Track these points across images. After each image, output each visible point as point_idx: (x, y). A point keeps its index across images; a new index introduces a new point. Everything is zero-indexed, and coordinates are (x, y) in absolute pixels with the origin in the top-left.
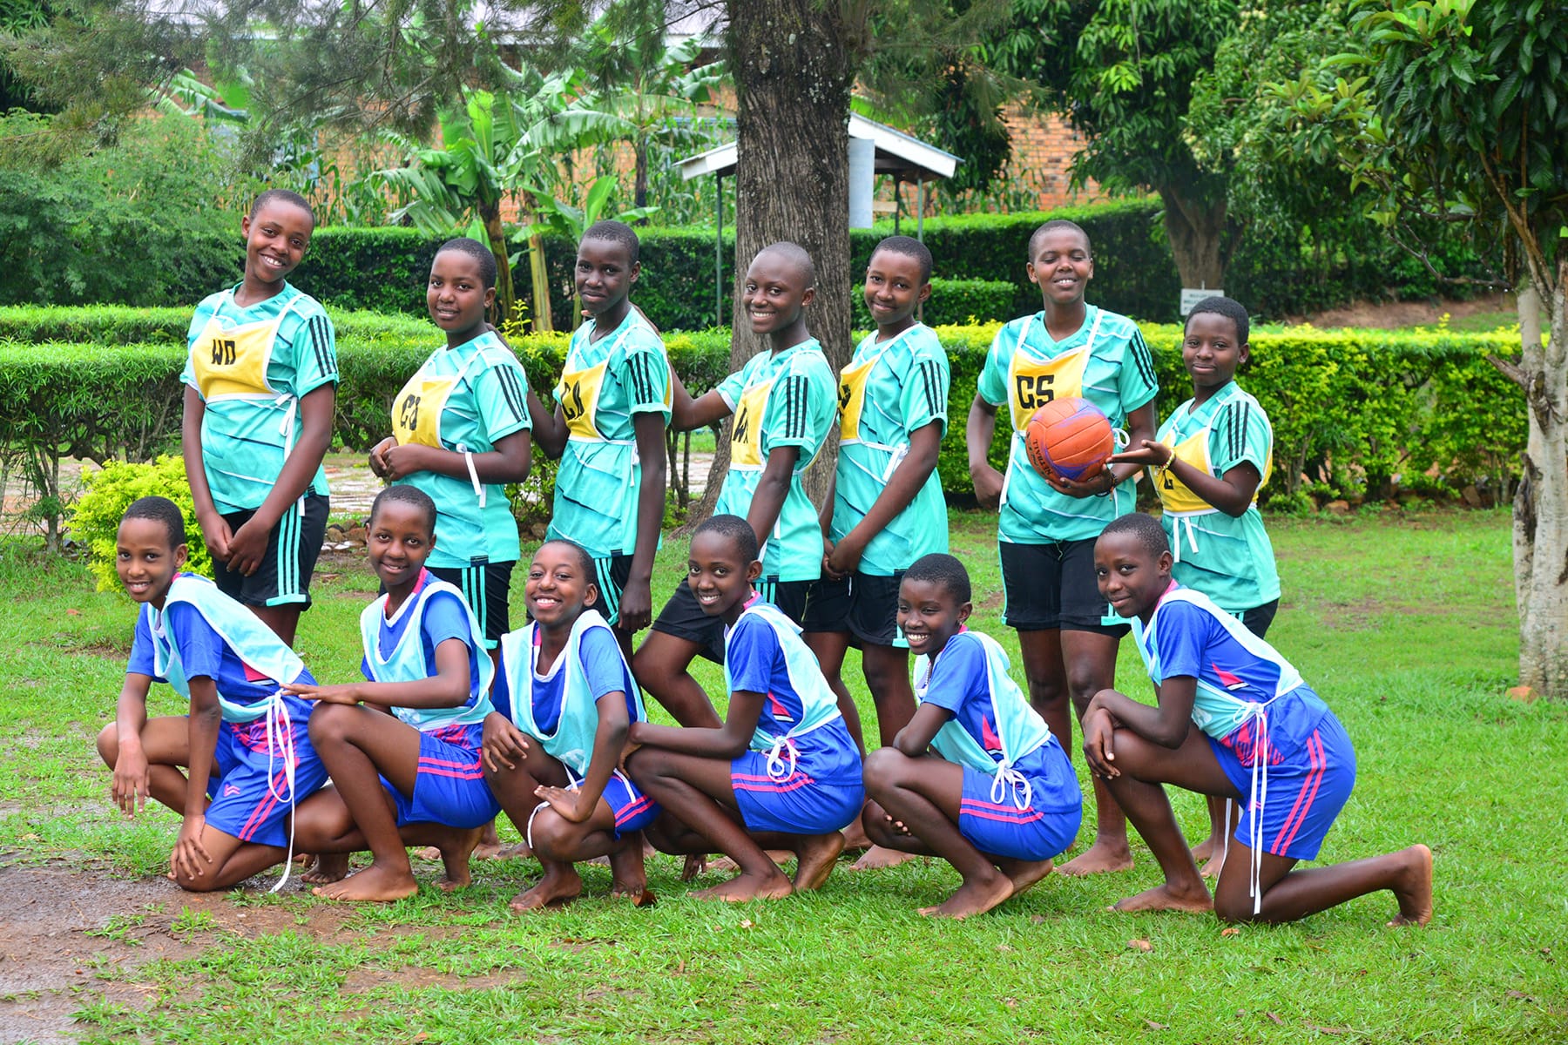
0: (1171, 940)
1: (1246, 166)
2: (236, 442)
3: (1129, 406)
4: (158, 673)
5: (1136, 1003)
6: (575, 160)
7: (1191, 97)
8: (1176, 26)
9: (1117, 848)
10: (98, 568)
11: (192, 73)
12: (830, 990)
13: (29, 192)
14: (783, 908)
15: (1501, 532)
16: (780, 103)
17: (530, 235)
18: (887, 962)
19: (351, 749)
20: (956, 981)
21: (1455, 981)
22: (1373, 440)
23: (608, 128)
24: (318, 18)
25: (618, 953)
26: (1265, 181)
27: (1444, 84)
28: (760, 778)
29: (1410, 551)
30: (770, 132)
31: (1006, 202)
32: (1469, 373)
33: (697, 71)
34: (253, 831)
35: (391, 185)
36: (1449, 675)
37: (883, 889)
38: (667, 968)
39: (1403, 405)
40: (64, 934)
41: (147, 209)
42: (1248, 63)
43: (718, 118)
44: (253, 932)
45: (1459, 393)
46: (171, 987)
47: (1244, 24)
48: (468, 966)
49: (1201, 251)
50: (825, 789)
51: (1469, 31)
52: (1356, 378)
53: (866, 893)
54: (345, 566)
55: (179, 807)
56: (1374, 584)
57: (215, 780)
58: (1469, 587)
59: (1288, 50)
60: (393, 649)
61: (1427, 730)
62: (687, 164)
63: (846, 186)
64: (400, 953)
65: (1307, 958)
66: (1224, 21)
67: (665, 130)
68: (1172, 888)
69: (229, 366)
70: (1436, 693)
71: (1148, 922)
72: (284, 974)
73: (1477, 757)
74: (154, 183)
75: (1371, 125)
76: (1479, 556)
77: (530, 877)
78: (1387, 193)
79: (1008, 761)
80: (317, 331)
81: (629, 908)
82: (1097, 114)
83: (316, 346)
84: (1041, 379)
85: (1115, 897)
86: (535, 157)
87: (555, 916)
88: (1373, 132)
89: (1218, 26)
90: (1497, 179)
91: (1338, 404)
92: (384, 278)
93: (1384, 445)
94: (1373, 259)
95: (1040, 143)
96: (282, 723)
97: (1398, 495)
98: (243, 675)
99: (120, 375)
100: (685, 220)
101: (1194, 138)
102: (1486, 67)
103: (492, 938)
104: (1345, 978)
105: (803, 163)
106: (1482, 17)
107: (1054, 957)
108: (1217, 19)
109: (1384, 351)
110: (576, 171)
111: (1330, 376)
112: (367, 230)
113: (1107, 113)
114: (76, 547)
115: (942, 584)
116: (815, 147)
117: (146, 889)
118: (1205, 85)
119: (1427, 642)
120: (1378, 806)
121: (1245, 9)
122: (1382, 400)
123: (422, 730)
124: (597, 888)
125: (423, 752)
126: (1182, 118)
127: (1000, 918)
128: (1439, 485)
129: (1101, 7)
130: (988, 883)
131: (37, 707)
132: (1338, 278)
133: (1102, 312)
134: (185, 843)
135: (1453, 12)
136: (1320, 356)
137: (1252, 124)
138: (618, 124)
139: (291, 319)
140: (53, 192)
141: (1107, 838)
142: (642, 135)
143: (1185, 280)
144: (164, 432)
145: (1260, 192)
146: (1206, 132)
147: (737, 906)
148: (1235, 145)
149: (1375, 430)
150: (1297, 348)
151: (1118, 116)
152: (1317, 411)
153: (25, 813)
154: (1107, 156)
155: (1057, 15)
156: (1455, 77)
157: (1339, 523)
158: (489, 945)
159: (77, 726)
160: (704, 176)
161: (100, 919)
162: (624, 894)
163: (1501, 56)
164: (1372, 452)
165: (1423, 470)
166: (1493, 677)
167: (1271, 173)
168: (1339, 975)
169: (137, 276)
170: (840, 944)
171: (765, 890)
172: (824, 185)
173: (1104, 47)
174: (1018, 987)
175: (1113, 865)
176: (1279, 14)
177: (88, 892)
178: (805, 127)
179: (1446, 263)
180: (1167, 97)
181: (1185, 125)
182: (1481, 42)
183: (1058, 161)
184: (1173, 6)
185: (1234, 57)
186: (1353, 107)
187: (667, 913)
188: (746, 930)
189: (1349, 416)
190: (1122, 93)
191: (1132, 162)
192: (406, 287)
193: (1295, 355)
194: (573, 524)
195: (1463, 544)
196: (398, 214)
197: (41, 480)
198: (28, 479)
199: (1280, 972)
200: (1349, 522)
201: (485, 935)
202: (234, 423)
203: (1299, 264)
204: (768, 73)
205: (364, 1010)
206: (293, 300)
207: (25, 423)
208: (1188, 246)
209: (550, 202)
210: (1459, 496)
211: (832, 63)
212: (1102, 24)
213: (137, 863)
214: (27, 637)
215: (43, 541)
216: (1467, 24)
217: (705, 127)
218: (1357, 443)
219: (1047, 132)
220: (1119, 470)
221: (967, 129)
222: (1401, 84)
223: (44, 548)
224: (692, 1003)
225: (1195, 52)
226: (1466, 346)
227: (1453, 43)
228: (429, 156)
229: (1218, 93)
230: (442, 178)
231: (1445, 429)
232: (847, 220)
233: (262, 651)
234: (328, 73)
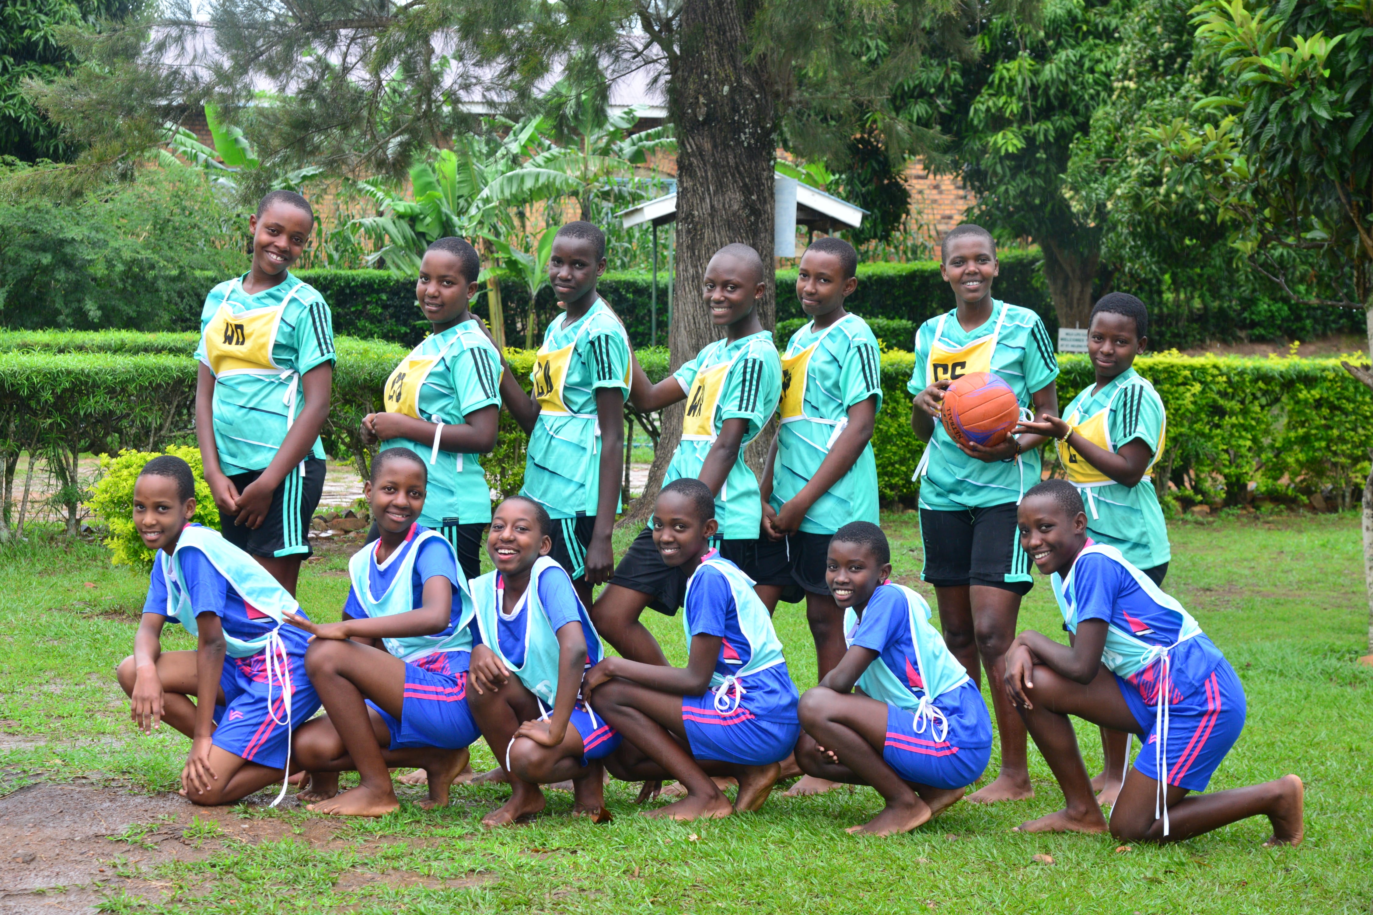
0: (1071, 855)
1: (1118, 216)
2: (245, 410)
3: (1033, 387)
4: (170, 612)
5: (1043, 905)
6: (528, 214)
7: (1069, 157)
8: (1056, 96)
9: (1019, 780)
10: (113, 544)
11: (194, 135)
12: (770, 892)
13: (53, 232)
14: (725, 825)
15: (1345, 532)
16: (715, 146)
17: (488, 277)
18: (820, 870)
19: (343, 681)
20: (881, 886)
21: (1326, 892)
22: (1231, 452)
23: (558, 183)
24: (311, 72)
25: (580, 860)
26: (1135, 229)
27: (1304, 120)
28: (708, 712)
29: (1266, 547)
30: (706, 171)
31: (905, 252)
32: (1316, 393)
33: (635, 137)
34: (255, 751)
35: (367, 231)
36: (1306, 646)
37: (813, 812)
38: (624, 872)
39: (1258, 421)
40: (88, 838)
41: (156, 249)
42: (1118, 128)
43: (653, 178)
44: (256, 839)
45: (1307, 411)
46: (183, 884)
47: (1116, 93)
48: (447, 870)
49: (1076, 295)
50: (764, 724)
51: (1327, 73)
52: (1217, 397)
53: (798, 815)
54: (329, 550)
55: (189, 730)
56: (1235, 573)
57: (221, 706)
58: (1320, 576)
59: (1155, 115)
60: (384, 590)
61: (1289, 690)
62: (628, 214)
63: (772, 220)
64: (387, 858)
65: (1194, 872)
66: (1098, 93)
67: (607, 188)
68: (1072, 812)
69: (239, 347)
70: (1295, 660)
71: (1051, 841)
72: (283, 874)
73: (1335, 713)
74: (161, 226)
75: (1236, 164)
76: (1327, 552)
77: (500, 799)
78: (1249, 225)
79: (928, 698)
80: (316, 316)
81: (588, 825)
82: (986, 173)
83: (316, 329)
84: (955, 366)
85: (1019, 821)
86: (494, 208)
87: (522, 830)
88: (1238, 170)
89: (1092, 98)
90: (1351, 206)
91: (1201, 420)
92: (359, 314)
93: (1242, 456)
94: (1226, 305)
95: (934, 201)
96: (279, 656)
97: (1254, 501)
98: (245, 614)
99: (133, 380)
100: (623, 266)
101: (1072, 193)
102: (1342, 105)
103: (468, 847)
104: (1227, 888)
105: (734, 199)
106: (1338, 62)
107: (967, 869)
108: (1092, 91)
109: (1241, 373)
110: (528, 224)
111: (1194, 395)
112: (345, 272)
113: (995, 173)
114: (92, 532)
115: (866, 546)
116: (745, 185)
117: (161, 803)
118: (1082, 146)
119: (1284, 620)
120: (1248, 749)
121: (1118, 80)
122: (1240, 417)
123: (408, 661)
124: (559, 808)
125: (408, 679)
126: (1062, 175)
127: (918, 836)
128: (1290, 492)
129: (990, 80)
130: (909, 806)
131: (59, 660)
132: (1196, 321)
133: (1007, 306)
134: (194, 762)
135: (1312, 57)
136: (1185, 377)
137: (1123, 180)
138: (566, 180)
139: (294, 305)
140: (72, 232)
141: (1010, 771)
142: (587, 192)
143: (1062, 320)
144: (171, 431)
145: (1130, 239)
146: (1082, 188)
147: (684, 824)
148: (1108, 199)
149: (1234, 443)
150: (1166, 370)
151: (1004, 175)
152: (1182, 426)
153: (50, 745)
154: (994, 211)
155: (951, 87)
156: (1315, 114)
157: (1202, 524)
158: (465, 852)
159: (95, 676)
160: (640, 225)
161: (121, 827)
162: (583, 814)
163: (1354, 97)
164: (1230, 462)
165: (1276, 479)
166: (1344, 649)
167: (1140, 223)
168: (1222, 885)
169: (147, 307)
170: (777, 855)
171: (709, 810)
172: (753, 219)
173: (993, 115)
174: (936, 892)
175: (1016, 794)
176: (1147, 84)
177: (109, 804)
178: (737, 167)
179: (1290, 309)
180: (1047, 159)
181: (1064, 181)
182: (1336, 84)
183: (950, 217)
184: (1053, 80)
185: (1106, 123)
186: (1219, 148)
187: (624, 829)
188: (694, 843)
189: (1210, 430)
190: (1008, 156)
191: (1016, 217)
192: (380, 321)
193: (1162, 376)
194: (542, 488)
195: (1312, 541)
196: (373, 258)
197: (62, 472)
198: (51, 471)
199: (1170, 882)
200: (1210, 523)
201: (461, 845)
202: (243, 394)
203: (1161, 309)
204: (705, 120)
205: (355, 905)
206: (295, 288)
207: (49, 421)
208: (1065, 291)
209: (505, 249)
210: (1307, 501)
211: (761, 110)
212: (990, 95)
213: (151, 782)
214: (50, 604)
215: (63, 525)
216: (1325, 68)
217: (642, 186)
218: (1217, 454)
219: (941, 192)
220: (1023, 439)
221: (871, 187)
222: (1266, 122)
223: (65, 532)
224: (648, 901)
225: (1072, 120)
226: (1314, 369)
227: (1312, 84)
228: (401, 207)
229: (1092, 155)
230: (412, 227)
231: (1295, 443)
232: (773, 249)
233: (262, 592)
234: (318, 121)
